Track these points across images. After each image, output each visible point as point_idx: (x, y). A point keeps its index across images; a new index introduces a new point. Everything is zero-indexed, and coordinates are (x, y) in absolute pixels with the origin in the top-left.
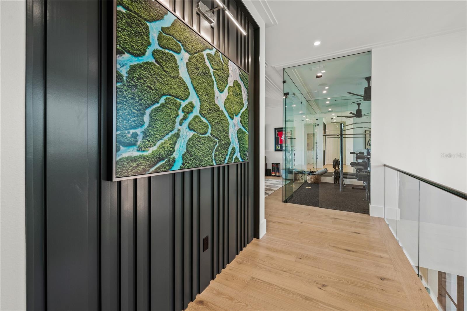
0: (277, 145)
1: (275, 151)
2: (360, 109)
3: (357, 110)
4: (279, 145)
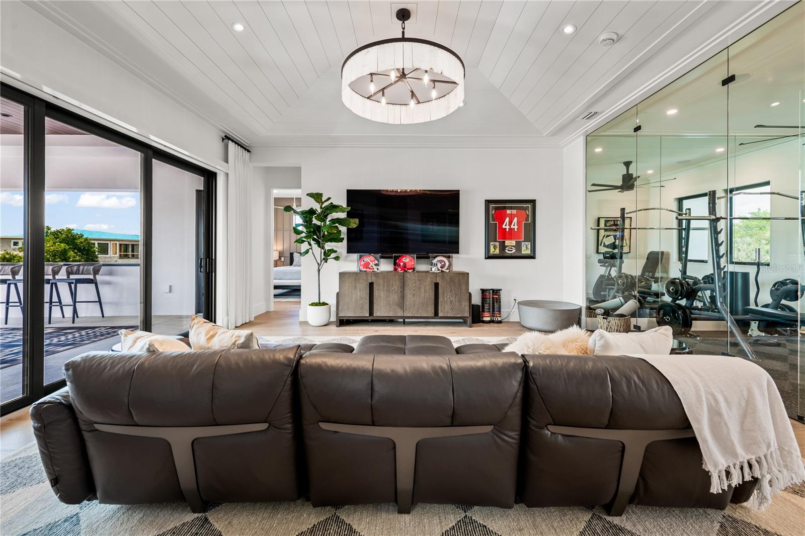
0: (491, 243)
1: (486, 258)
2: (630, 173)
3: (623, 175)
4: (497, 244)
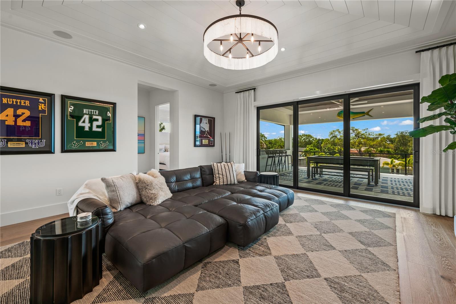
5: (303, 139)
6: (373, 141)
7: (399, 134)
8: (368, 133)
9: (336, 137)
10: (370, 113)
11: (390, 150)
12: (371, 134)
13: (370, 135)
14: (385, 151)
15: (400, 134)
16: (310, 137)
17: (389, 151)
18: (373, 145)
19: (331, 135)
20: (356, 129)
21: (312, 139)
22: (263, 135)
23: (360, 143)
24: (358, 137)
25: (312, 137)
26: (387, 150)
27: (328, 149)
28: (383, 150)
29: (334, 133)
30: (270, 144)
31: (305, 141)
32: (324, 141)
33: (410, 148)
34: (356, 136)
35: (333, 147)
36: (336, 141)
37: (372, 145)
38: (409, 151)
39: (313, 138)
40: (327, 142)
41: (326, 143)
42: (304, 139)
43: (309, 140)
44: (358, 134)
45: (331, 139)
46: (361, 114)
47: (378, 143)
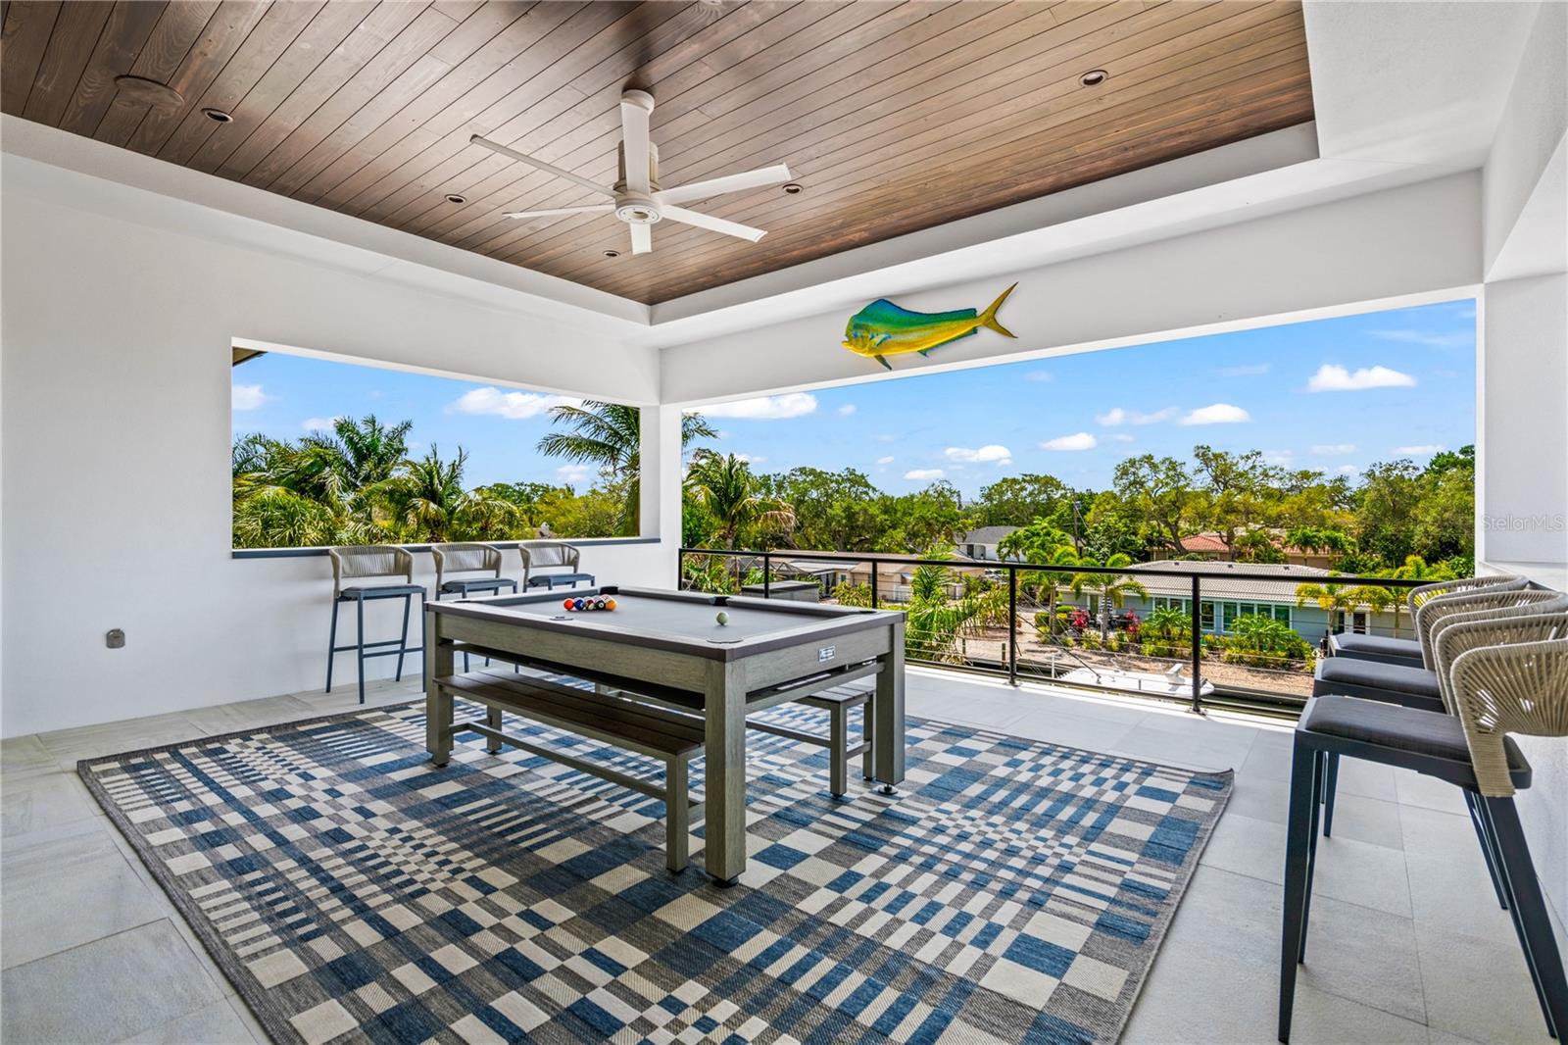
5: (1024, 493)
6: (1279, 500)
7: (1377, 473)
8: (1259, 471)
9: (1142, 484)
10: (1004, 317)
11: (1341, 535)
12: (1271, 473)
13: (1267, 475)
14: (1320, 539)
15: (1380, 472)
16: (1052, 485)
17: (1336, 538)
18: (1279, 517)
19: (1125, 477)
20: (1214, 455)
21: (1058, 495)
22: (863, 477)
23: (1230, 509)
24: (1225, 484)
25: (1058, 486)
26: (1327, 537)
27: (1105, 531)
28: (1315, 536)
29: (1133, 470)
30: (885, 512)
31: (1032, 502)
32: (1096, 501)
33: (1420, 529)
34: (1216, 479)
35: (1126, 525)
36: (1141, 500)
37: (1274, 516)
38: (1416, 538)
39: (1064, 489)
40: (1108, 504)
41: (1102, 509)
42: (1031, 494)
43: (1049, 498)
44: (1224, 473)
45: (1123, 492)
46: (954, 325)
47: (1296, 507)
